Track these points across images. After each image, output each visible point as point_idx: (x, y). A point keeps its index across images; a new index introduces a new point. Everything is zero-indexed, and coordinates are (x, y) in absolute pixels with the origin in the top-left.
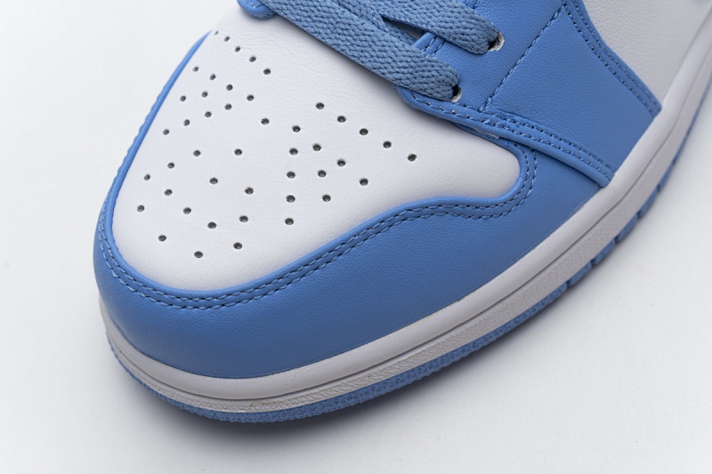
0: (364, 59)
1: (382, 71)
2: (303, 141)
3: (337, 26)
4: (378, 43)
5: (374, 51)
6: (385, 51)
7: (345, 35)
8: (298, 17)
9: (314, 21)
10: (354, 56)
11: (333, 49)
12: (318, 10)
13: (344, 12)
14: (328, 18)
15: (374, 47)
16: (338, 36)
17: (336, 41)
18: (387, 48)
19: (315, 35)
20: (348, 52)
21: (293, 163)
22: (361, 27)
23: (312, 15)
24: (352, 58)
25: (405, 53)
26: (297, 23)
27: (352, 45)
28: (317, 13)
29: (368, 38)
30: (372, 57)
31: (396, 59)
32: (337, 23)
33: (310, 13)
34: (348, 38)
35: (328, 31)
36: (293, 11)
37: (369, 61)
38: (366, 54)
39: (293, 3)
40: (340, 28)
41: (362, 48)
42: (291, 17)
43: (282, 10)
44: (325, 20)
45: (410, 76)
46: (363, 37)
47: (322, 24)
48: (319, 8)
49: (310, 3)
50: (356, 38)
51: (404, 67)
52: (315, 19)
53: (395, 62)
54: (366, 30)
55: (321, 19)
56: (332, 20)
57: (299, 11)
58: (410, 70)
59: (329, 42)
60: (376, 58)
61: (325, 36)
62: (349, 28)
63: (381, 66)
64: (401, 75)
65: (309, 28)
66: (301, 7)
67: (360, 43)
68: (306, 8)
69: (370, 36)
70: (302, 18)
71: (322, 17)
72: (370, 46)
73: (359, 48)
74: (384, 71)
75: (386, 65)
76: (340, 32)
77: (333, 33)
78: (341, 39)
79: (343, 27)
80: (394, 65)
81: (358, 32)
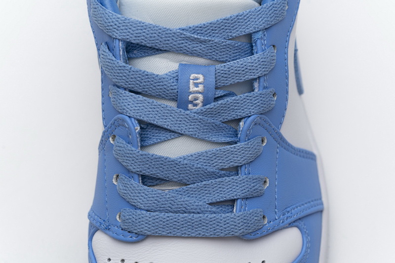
0: (218, 233)
1: (231, 234)
3: (193, 225)
4: (221, 222)
5: (221, 227)
6: (228, 223)
7: (201, 227)
8: (168, 232)
9: (178, 229)
11: (198, 237)
12: (178, 223)
13: (193, 216)
14: (186, 223)
15: (220, 225)
16: (197, 230)
17: (197, 233)
18: (228, 221)
19: (183, 236)
20: (207, 234)
22: (207, 219)
23: (176, 227)
24: (212, 236)
25: (238, 218)
26: (169, 235)
27: (207, 230)
28: (179, 224)
29: (214, 222)
30: (222, 230)
31: (235, 224)
32: (193, 223)
33: (174, 226)
34: (203, 227)
35: (189, 230)
36: (163, 230)
37: (222, 233)
38: (218, 230)
39: (161, 226)
40: (196, 225)
41: (214, 229)
42: (164, 233)
43: (156, 232)
44: (184, 225)
45: (246, 228)
46: (211, 223)
47: (184, 228)
48: (178, 221)
49: (171, 221)
50: (207, 225)
51: (242, 225)
52: (179, 227)
53: (235, 226)
54: (211, 218)
55: (182, 226)
56: (189, 223)
57: (167, 229)
58: (246, 225)
59: (193, 235)
60: (224, 230)
61: (189, 233)
62: (201, 222)
63: (229, 231)
64: (242, 230)
65: (178, 234)
66: (168, 226)
67: (211, 227)
68: (171, 225)
69: (215, 220)
70: (170, 231)
71: (182, 225)
72: (218, 225)
73: (212, 229)
74: (233, 233)
75: (232, 230)
76: (197, 227)
77: (193, 229)
78: (199, 230)
79: (197, 223)
80: (236, 227)
81: (207, 222)
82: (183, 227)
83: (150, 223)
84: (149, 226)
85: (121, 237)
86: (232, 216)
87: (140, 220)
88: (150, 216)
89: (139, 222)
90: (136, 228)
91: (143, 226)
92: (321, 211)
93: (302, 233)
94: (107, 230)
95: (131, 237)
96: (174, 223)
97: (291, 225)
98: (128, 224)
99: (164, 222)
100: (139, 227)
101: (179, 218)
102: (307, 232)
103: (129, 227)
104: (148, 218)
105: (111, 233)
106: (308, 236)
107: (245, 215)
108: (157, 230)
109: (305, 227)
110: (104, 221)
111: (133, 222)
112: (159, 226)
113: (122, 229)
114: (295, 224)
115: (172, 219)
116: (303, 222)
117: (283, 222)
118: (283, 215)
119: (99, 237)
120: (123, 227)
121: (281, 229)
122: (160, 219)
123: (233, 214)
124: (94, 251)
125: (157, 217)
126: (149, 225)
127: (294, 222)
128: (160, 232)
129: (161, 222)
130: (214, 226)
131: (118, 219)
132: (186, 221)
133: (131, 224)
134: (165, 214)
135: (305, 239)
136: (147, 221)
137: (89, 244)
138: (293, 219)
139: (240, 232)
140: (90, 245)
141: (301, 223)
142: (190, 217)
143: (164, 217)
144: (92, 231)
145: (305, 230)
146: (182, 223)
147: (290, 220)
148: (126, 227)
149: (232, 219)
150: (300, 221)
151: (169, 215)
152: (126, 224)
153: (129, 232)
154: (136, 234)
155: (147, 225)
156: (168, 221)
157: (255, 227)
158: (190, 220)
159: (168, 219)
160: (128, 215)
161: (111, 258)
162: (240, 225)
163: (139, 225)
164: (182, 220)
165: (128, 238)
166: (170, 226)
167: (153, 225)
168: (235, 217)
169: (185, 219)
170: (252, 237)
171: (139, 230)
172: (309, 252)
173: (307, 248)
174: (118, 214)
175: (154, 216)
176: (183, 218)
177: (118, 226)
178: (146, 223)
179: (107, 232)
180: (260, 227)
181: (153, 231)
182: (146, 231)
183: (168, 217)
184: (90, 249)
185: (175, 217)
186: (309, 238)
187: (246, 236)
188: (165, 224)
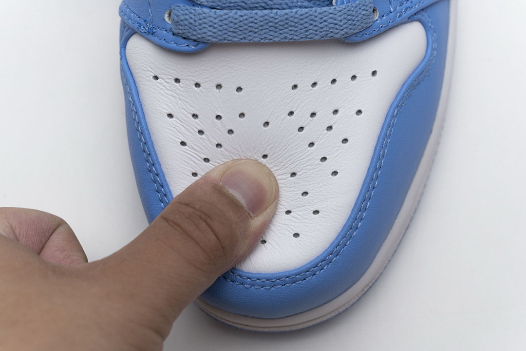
0: (311, 36)
1: (330, 35)
3: (277, 26)
4: (316, 19)
5: (316, 26)
6: (325, 21)
7: (287, 28)
8: (241, 37)
9: (256, 33)
10: (302, 38)
11: (283, 43)
12: (256, 23)
13: (276, 13)
14: (267, 24)
15: (315, 23)
16: (281, 32)
17: (282, 36)
18: (325, 18)
19: (262, 41)
20: (295, 37)
22: (297, 16)
23: (253, 29)
25: (340, 14)
26: (243, 41)
27: (296, 31)
28: (256, 26)
29: (306, 20)
30: (316, 31)
31: (336, 22)
32: (276, 23)
33: (250, 29)
34: (290, 28)
35: (271, 33)
36: (234, 35)
37: (316, 35)
38: (311, 31)
39: (232, 30)
40: (280, 25)
41: (305, 29)
42: (235, 39)
43: (225, 39)
44: (264, 27)
45: (351, 27)
46: (302, 22)
47: (264, 31)
48: (256, 21)
49: (245, 22)
50: (296, 25)
51: (345, 24)
52: (256, 30)
53: (336, 24)
54: (301, 15)
55: (261, 28)
56: (270, 24)
57: (240, 33)
58: (350, 22)
59: (276, 39)
60: (320, 30)
61: (271, 37)
62: (287, 22)
63: (327, 33)
64: (345, 30)
65: (255, 39)
66: (241, 29)
67: (302, 27)
68: (245, 27)
69: (306, 18)
70: (245, 35)
71: (262, 26)
72: (311, 24)
73: (302, 31)
74: (331, 34)
75: (331, 30)
76: (282, 28)
77: (276, 32)
78: (285, 33)
79: (282, 23)
80: (337, 26)
81: (296, 20)
82: (262, 30)
83: (216, 26)
84: (215, 30)
85: (173, 46)
86: (331, 11)
87: (200, 22)
88: (215, 16)
89: (200, 25)
90: (195, 33)
91: (205, 30)
93: (425, 29)
94: (149, 34)
95: (188, 46)
96: (250, 25)
97: (410, 19)
98: (183, 28)
99: (235, 24)
100: (199, 31)
101: (257, 17)
102: (433, 27)
103: (184, 31)
104: (212, 19)
105: (156, 39)
106: (434, 32)
107: (349, 8)
108: (225, 36)
109: (430, 20)
110: (145, 21)
111: (191, 24)
112: (229, 29)
113: (174, 34)
114: (415, 17)
115: (246, 20)
116: (427, 14)
117: (400, 16)
118: (401, 6)
119: (137, 44)
120: (176, 31)
121: (398, 26)
122: (231, 19)
123: (332, 8)
124: (130, 64)
125: (226, 17)
126: (215, 28)
127: (415, 14)
128: (230, 38)
129: (232, 25)
130: (306, 25)
131: (167, 19)
132: (267, 21)
133: (187, 27)
134: (236, 13)
135: (430, 37)
136: (211, 24)
137: (120, 53)
138: (413, 10)
139: (342, 33)
140: (123, 54)
141: (424, 16)
142: (272, 15)
143: (236, 16)
144: (126, 34)
145: (430, 25)
146: (262, 23)
147: (409, 12)
148: (181, 32)
149: (331, 16)
150: (423, 13)
151: (242, 14)
152: (180, 27)
153: (185, 38)
154: (195, 41)
155: (211, 29)
156: (241, 21)
157: (362, 25)
158: (271, 20)
159: (241, 19)
160: (183, 15)
161: (159, 76)
162: (342, 24)
163: (200, 29)
164: (262, 19)
165: (183, 48)
166: (245, 29)
167: (220, 28)
168: (336, 12)
169: (266, 17)
170: (357, 39)
171: (199, 36)
172: (435, 55)
173: (433, 49)
174: (168, 11)
175: (222, 16)
176: (262, 17)
177: (168, 29)
178: (210, 26)
179: (151, 37)
180: (369, 25)
181: (220, 38)
182: (210, 38)
183: (242, 16)
184: (124, 60)
185: (251, 16)
186: (435, 35)
187: (350, 38)
188: (237, 26)
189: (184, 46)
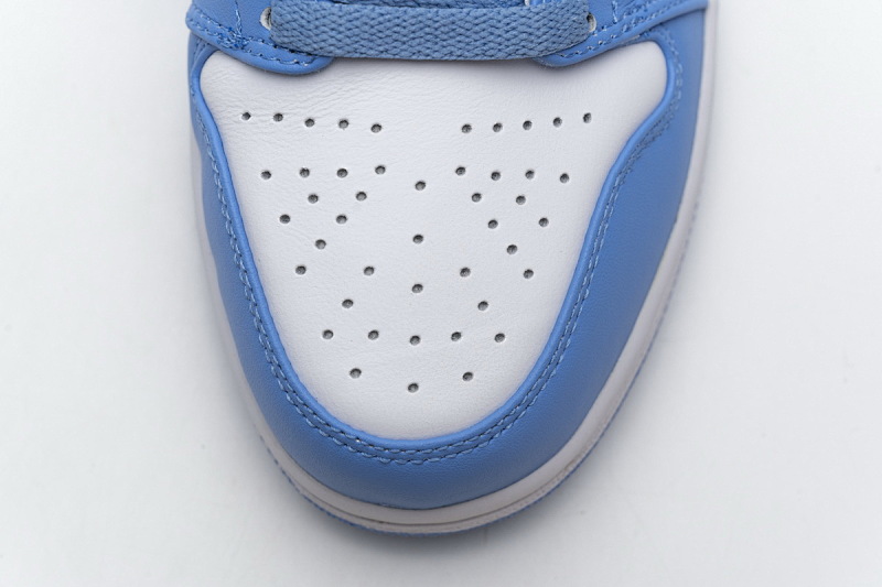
0: (492, 52)
1: (520, 52)
2: (477, 178)
3: (437, 33)
4: (499, 25)
5: (499, 36)
6: (514, 29)
7: (454, 37)
8: (381, 48)
9: (404, 43)
10: (477, 55)
11: (446, 61)
12: (404, 28)
13: (437, 12)
14: (421, 29)
15: (497, 32)
16: (445, 43)
17: (445, 51)
18: (513, 24)
19: (414, 57)
20: (467, 54)
21: (485, 209)
22: (468, 18)
23: (400, 37)
24: (478, 58)
25: (536, 17)
26: (384, 56)
27: (468, 44)
28: (404, 31)
29: (484, 26)
30: (500, 44)
31: (530, 30)
32: (436, 29)
33: (395, 36)
34: (458, 38)
35: (429, 45)
36: (371, 45)
37: (500, 50)
38: (492, 45)
39: (366, 36)
40: (442, 32)
41: (483, 41)
42: (372, 52)
43: (355, 51)
44: (417, 34)
45: (554, 39)
46: (477, 28)
47: (417, 41)
48: (404, 24)
49: (388, 24)
50: (468, 33)
51: (545, 34)
52: (405, 39)
53: (530, 34)
54: (476, 18)
55: (412, 36)
56: (427, 30)
57: (379, 42)
58: (552, 32)
59: (436, 55)
60: (506, 43)
61: (428, 51)
62: (454, 27)
63: (517, 47)
64: (545, 44)
65: (403, 53)
66: (380, 35)
67: (477, 37)
68: (388, 32)
69: (484, 22)
70: (387, 47)
71: (413, 32)
72: (492, 34)
73: (478, 43)
74: (524, 50)
75: (522, 44)
76: (445, 37)
77: (436, 43)
78: (450, 45)
79: (446, 29)
80: (532, 38)
81: (467, 26)
82: (414, 39)
83: (341, 29)
84: (339, 36)
85: (275, 64)
86: (523, 13)
87: (317, 23)
88: (341, 14)
89: (317, 27)
90: (309, 41)
91: (324, 36)
92: (702, 10)
93: (665, 54)
94: (237, 48)
95: (297, 63)
96: (396, 29)
97: (644, 37)
98: (290, 34)
99: (372, 27)
100: (315, 39)
101: (406, 17)
102: (676, 53)
103: (292, 39)
104: (335, 18)
105: (247, 56)
106: (679, 61)
107: (551, 10)
108: (356, 46)
109: (673, 42)
110: (230, 29)
111: (303, 27)
112: (362, 36)
113: (275, 46)
114: (652, 34)
115: (389, 21)
116: (668, 32)
117: (628, 29)
118: (629, 14)
119: (219, 66)
120: (279, 41)
121: (624, 46)
122: (364, 19)
123: (524, 8)
124: (208, 99)
125: (357, 15)
126: (340, 33)
127: (650, 30)
128: (363, 50)
129: (366, 28)
130: (483, 34)
131: (264, 23)
132: (422, 25)
133: (295, 33)
134: (373, 10)
135: (672, 68)
136: (333, 26)
138: (648, 23)
139: (541, 47)
140: (196, 87)
141: (664, 34)
142: (429, 15)
143: (373, 15)
144: (200, 54)
145: (673, 49)
146: (413, 28)
147: (642, 26)
148: (286, 40)
149: (524, 20)
150: (662, 29)
151: (383, 11)
152: (285, 33)
153: (292, 51)
154: (309, 54)
155: (333, 34)
156: (380, 23)
157: (572, 37)
158: (429, 23)
159: (381, 19)
160: (289, 13)
161: (251, 112)
162: (539, 33)
163: (317, 35)
164: (413, 21)
165: (291, 66)
166: (387, 36)
167: (348, 33)
168: (530, 15)
169: (420, 18)
170: (564, 60)
171: (315, 46)
172: (679, 97)
173: (677, 88)
174: (267, 10)
175: (350, 14)
176: (413, 17)
177: (267, 39)
178: (333, 29)
179: (239, 53)
180: (582, 39)
181: (347, 48)
182: (332, 48)
183: (382, 15)
184: (197, 96)
185: (397, 15)
186: (680, 66)
187: (553, 58)
188: (374, 31)
189: (291, 63)
